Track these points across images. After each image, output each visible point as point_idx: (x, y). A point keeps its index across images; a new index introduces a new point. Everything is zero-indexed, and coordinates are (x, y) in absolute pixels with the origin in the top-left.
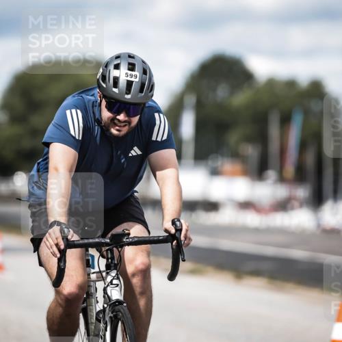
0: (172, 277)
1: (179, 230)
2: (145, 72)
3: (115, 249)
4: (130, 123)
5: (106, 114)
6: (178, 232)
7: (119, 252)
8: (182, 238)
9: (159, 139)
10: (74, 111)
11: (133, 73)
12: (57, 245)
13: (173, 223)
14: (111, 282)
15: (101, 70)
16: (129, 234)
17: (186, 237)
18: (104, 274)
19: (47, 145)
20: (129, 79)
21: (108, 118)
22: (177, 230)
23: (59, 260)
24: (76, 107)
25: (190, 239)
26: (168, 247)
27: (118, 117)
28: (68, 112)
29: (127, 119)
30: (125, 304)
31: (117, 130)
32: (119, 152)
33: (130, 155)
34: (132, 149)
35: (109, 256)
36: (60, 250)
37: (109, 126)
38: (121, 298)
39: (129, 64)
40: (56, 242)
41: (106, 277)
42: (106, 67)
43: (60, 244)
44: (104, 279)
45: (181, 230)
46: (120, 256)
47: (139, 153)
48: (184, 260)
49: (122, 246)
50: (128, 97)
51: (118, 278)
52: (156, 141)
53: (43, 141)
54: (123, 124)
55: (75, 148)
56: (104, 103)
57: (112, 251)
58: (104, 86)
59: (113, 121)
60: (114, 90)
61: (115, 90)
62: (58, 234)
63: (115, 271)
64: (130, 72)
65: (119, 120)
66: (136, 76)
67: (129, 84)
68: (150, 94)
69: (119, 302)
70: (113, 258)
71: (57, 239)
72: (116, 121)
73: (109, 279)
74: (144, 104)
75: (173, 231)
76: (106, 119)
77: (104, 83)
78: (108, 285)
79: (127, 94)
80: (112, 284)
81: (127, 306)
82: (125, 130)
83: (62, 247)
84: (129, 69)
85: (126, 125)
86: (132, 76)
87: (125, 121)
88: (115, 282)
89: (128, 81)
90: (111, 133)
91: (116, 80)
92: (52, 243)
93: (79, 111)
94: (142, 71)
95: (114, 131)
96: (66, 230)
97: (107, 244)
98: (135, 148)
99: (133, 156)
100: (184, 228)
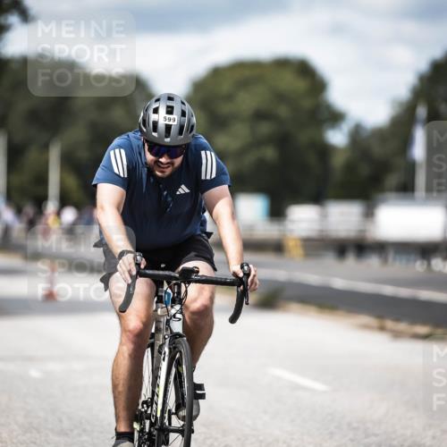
0: (233, 319)
1: (247, 275)
2: (183, 114)
3: (183, 284)
4: (172, 164)
5: (150, 157)
6: (245, 277)
7: (186, 288)
8: (249, 283)
9: (208, 178)
10: (117, 151)
11: (172, 116)
12: (130, 272)
14: (174, 316)
15: (142, 114)
16: (198, 272)
17: (252, 281)
18: (169, 307)
20: (167, 122)
21: (152, 160)
22: (244, 274)
23: (129, 286)
24: (120, 147)
27: (161, 160)
28: (112, 153)
29: (169, 161)
30: (185, 338)
31: (161, 171)
33: (178, 193)
34: (179, 187)
35: (176, 290)
36: (131, 276)
37: (153, 168)
38: (181, 332)
39: (168, 107)
40: (129, 269)
41: (171, 310)
42: (146, 111)
43: (132, 270)
46: (186, 291)
47: (187, 191)
48: (247, 304)
49: (189, 283)
50: (168, 140)
51: (181, 313)
52: (206, 180)
54: (165, 166)
55: (122, 186)
56: (147, 147)
57: (179, 287)
58: (145, 130)
60: (154, 134)
63: (180, 305)
64: (168, 116)
65: (161, 163)
66: (174, 120)
67: (168, 128)
69: (178, 334)
70: (179, 293)
72: (159, 164)
73: (173, 311)
75: (241, 275)
76: (150, 161)
77: (144, 127)
78: (171, 318)
79: (166, 137)
81: (188, 340)
82: (168, 171)
83: (134, 273)
84: (168, 113)
85: (169, 166)
86: (170, 120)
87: (168, 163)
88: (178, 316)
89: (166, 125)
91: (155, 124)
92: (125, 269)
93: (123, 151)
94: (180, 113)
95: (158, 174)
96: (138, 258)
97: (176, 278)
98: (183, 186)
99: (181, 194)
100: (253, 273)
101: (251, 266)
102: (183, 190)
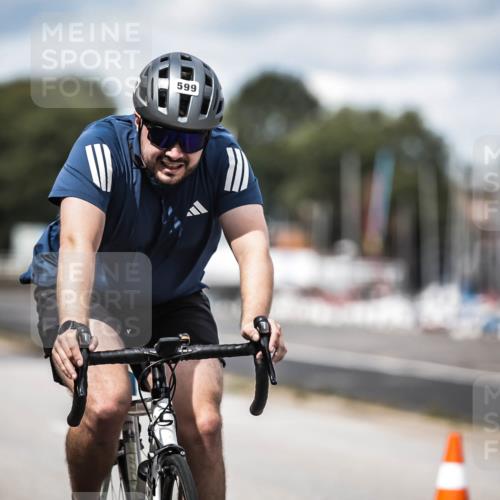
0: (257, 408)
1: (265, 335)
2: (208, 81)
3: (165, 364)
4: (186, 162)
6: (265, 339)
7: (172, 370)
8: (271, 347)
9: (236, 189)
10: (97, 147)
11: (190, 83)
12: (72, 359)
13: (257, 323)
14: (161, 418)
17: (277, 346)
18: (149, 404)
19: (57, 201)
20: (183, 91)
21: (153, 156)
22: (262, 335)
23: (77, 383)
24: (101, 141)
25: (284, 350)
26: (248, 361)
27: (168, 153)
28: (89, 149)
29: (182, 155)
30: (183, 453)
31: (168, 174)
32: (170, 211)
33: (189, 214)
34: (192, 205)
35: (157, 376)
37: (154, 168)
38: (175, 443)
40: (70, 355)
41: (152, 410)
42: (147, 74)
43: (76, 358)
44: (149, 413)
45: (268, 335)
46: (173, 375)
47: (204, 211)
48: (274, 383)
49: (176, 361)
50: (183, 120)
51: (171, 412)
52: (231, 192)
53: (51, 195)
54: (176, 165)
55: (100, 205)
56: (145, 131)
57: (162, 370)
58: (145, 104)
59: (160, 160)
60: (161, 109)
61: (163, 110)
62: (74, 343)
63: (167, 400)
64: (184, 82)
65: (169, 158)
66: (195, 88)
67: (185, 100)
68: (218, 116)
69: (171, 447)
70: (162, 379)
71: (71, 349)
72: (165, 160)
73: (157, 412)
74: (209, 132)
75: (256, 336)
76: (149, 157)
77: (144, 99)
78: (156, 422)
79: (182, 116)
80: (162, 421)
82: (180, 174)
83: (80, 362)
84: (183, 77)
85: (180, 167)
86: (188, 88)
87: (179, 160)
88: (167, 417)
89: (182, 95)
90: (158, 180)
91: (163, 95)
92: (65, 356)
93: (105, 147)
94: (204, 80)
95: (162, 176)
96: (85, 335)
97: (153, 358)
98: (197, 204)
99: (194, 216)
100: (274, 331)
101: (270, 320)
102: (198, 209)
